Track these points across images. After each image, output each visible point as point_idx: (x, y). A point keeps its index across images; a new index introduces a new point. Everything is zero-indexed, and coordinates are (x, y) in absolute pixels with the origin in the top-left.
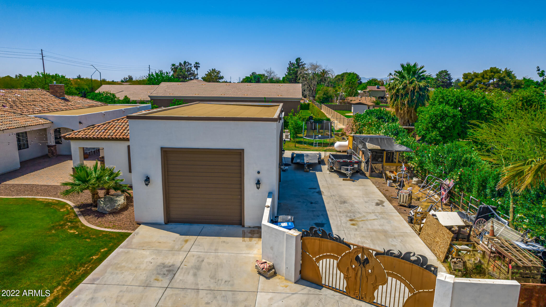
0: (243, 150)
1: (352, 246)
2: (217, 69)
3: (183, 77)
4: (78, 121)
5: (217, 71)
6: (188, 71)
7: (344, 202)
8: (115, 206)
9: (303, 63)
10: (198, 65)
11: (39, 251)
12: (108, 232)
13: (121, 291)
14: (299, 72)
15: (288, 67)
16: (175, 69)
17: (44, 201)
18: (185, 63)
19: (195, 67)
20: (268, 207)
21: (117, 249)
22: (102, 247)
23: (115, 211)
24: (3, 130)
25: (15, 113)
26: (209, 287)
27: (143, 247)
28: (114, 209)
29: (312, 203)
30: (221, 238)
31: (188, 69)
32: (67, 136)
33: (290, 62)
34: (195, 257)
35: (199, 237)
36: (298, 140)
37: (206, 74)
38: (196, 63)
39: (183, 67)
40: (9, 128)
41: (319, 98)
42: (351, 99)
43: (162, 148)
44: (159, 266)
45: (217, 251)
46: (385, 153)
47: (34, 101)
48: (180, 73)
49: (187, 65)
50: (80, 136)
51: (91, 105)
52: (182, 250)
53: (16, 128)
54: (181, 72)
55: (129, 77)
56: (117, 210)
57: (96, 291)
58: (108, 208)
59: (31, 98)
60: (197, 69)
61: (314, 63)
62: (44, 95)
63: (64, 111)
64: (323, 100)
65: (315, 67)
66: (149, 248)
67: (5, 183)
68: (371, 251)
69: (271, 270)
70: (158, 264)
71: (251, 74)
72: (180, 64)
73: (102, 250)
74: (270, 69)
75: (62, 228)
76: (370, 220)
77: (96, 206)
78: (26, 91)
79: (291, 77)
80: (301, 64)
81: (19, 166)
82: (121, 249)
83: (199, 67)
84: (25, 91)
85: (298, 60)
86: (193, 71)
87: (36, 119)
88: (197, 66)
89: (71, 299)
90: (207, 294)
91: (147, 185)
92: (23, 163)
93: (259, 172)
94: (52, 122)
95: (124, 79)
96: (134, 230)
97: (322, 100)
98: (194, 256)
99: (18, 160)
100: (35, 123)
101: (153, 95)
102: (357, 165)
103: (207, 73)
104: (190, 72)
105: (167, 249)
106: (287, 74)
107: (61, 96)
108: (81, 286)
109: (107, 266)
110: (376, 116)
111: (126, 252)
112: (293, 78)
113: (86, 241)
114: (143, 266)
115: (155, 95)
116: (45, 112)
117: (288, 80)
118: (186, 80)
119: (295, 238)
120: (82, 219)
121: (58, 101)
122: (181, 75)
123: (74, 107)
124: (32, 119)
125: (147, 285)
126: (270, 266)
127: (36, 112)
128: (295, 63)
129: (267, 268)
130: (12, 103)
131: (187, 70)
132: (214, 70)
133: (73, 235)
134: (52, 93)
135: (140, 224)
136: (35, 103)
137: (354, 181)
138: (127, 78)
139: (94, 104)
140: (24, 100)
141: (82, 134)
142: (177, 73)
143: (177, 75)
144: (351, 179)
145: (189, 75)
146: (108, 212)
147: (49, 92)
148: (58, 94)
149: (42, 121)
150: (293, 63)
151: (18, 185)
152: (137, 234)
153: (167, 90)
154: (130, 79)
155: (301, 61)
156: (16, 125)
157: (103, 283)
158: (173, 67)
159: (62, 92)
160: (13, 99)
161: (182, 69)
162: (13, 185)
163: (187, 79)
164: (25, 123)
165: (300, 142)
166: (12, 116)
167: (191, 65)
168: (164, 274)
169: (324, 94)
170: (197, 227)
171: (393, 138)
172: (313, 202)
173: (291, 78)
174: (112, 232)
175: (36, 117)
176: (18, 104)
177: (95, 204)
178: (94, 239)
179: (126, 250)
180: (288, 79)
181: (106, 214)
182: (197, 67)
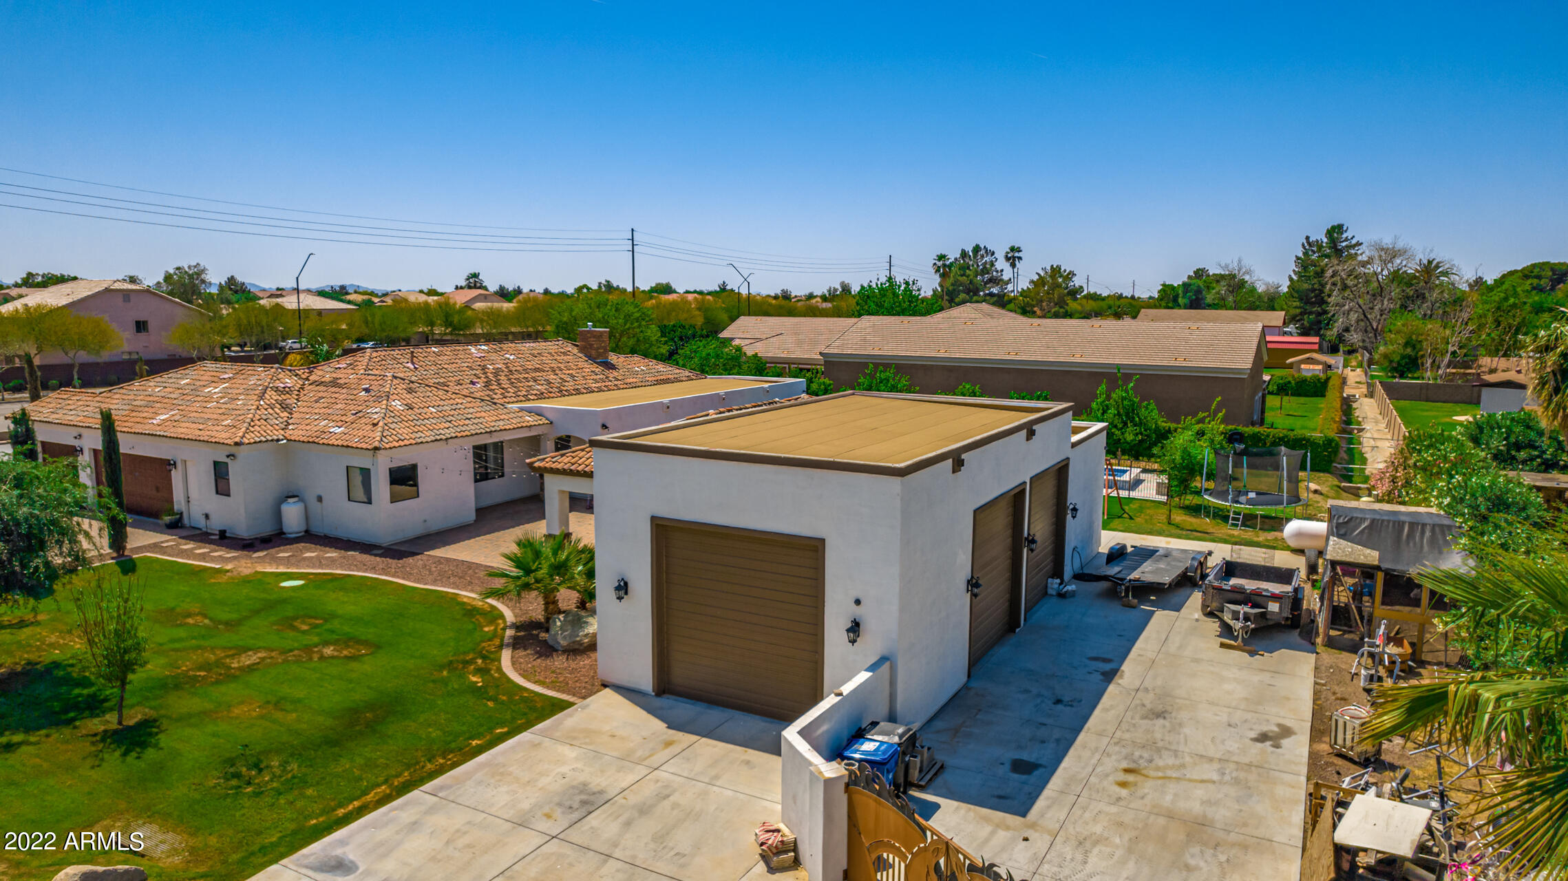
0: (823, 540)
1: (929, 834)
2: (1066, 267)
3: (968, 291)
4: (600, 422)
5: (1065, 271)
6: (985, 271)
7: (1160, 715)
8: (578, 636)
9: (1354, 242)
10: (1016, 254)
11: (399, 709)
12: (533, 692)
13: (469, 823)
14: (1329, 273)
15: (1301, 255)
16: (943, 267)
17: (469, 604)
18: (977, 249)
19: (1008, 259)
20: (840, 694)
21: (524, 733)
22: (502, 725)
23: (577, 647)
24: (447, 439)
25: (483, 400)
26: (634, 857)
27: (575, 738)
28: (574, 642)
29: (1058, 701)
30: (750, 751)
31: (985, 267)
32: (536, 465)
33: (1307, 238)
34: (659, 784)
35: (704, 740)
36: (1190, 499)
37: (1032, 282)
38: (1012, 249)
39: (971, 263)
40: (459, 435)
41: (1386, 356)
42: (1494, 366)
43: (653, 518)
44: (573, 787)
45: (713, 782)
46: (1380, 576)
47: (537, 370)
48: (960, 278)
49: (982, 256)
50: (560, 466)
51: (662, 377)
52: (646, 763)
53: (472, 435)
54: (962, 275)
55: (842, 287)
56: (581, 644)
57: (432, 810)
58: (565, 638)
59: (535, 363)
60: (1013, 265)
61: (1387, 241)
62: (565, 354)
63: (595, 394)
64: (1403, 363)
65: (1390, 254)
66: (586, 743)
67: (431, 553)
68: (961, 857)
69: (786, 852)
70: (575, 783)
71: (1192, 274)
72: (964, 254)
73: (498, 731)
74: (1240, 261)
75: (464, 668)
76: (1190, 780)
77: (547, 630)
78: (532, 345)
79: (1306, 286)
80: (1344, 244)
81: (472, 516)
82: (533, 736)
83: (1020, 258)
84: (528, 345)
85: (1335, 232)
86: (997, 272)
87: (520, 414)
88: (1013, 257)
89: (385, 814)
90: (618, 871)
91: (620, 598)
92: (480, 511)
93: (858, 602)
94: (551, 423)
95: (829, 291)
96: (584, 698)
97: (1399, 363)
98: (657, 781)
99: (472, 505)
100: (515, 422)
101: (832, 351)
102: (1278, 605)
103: (1036, 278)
104: (988, 273)
105: (615, 754)
106: (1295, 278)
107: (599, 355)
108: (415, 793)
109: (481, 766)
110: (1505, 439)
111: (537, 742)
112: (1313, 290)
113: (486, 705)
114: (544, 781)
115: (836, 351)
116: (551, 395)
117: (1295, 295)
118: (975, 298)
119: (822, 783)
120: (506, 656)
121: (589, 367)
122: (961, 284)
123: (619, 382)
124: (512, 415)
125: (522, 823)
126: (782, 842)
127: (532, 397)
128: (1325, 240)
129: (772, 845)
130: (491, 376)
131: (982, 270)
132: (1056, 271)
133: (474, 689)
134: (582, 350)
135: (605, 686)
136: (538, 374)
137: (1252, 653)
138: (836, 290)
139: (670, 376)
140: (518, 368)
141: (565, 461)
142: (951, 280)
143: (952, 285)
144: (1247, 648)
145: (986, 283)
146: (562, 647)
147: (577, 346)
148: (593, 353)
149: (530, 419)
150: (1317, 241)
151: (448, 560)
152: (583, 708)
153: (868, 337)
154: (843, 290)
155: (1344, 236)
156: (473, 429)
157: (451, 798)
158: (940, 263)
159: (603, 348)
160: (498, 366)
161: (968, 268)
162: (440, 561)
163: (981, 293)
164: (492, 424)
165: (1195, 510)
166: (474, 408)
167: (993, 254)
168: (571, 808)
169: (1406, 344)
170: (715, 715)
171: (1460, 527)
172: (1066, 699)
173: (1308, 290)
174: (541, 695)
175: (522, 409)
176: (503, 378)
177: (545, 626)
178: (502, 703)
179: (537, 739)
180: (1297, 292)
181: (556, 651)
182: (1014, 260)
